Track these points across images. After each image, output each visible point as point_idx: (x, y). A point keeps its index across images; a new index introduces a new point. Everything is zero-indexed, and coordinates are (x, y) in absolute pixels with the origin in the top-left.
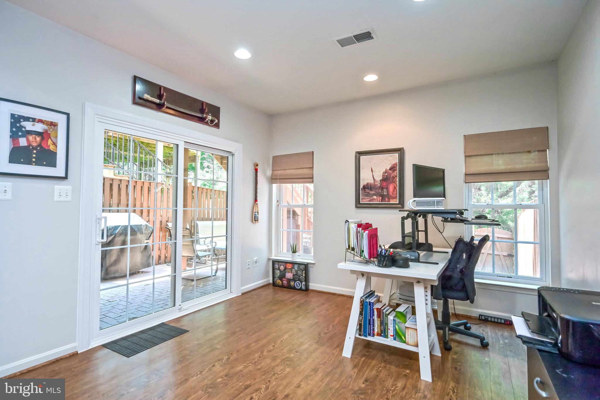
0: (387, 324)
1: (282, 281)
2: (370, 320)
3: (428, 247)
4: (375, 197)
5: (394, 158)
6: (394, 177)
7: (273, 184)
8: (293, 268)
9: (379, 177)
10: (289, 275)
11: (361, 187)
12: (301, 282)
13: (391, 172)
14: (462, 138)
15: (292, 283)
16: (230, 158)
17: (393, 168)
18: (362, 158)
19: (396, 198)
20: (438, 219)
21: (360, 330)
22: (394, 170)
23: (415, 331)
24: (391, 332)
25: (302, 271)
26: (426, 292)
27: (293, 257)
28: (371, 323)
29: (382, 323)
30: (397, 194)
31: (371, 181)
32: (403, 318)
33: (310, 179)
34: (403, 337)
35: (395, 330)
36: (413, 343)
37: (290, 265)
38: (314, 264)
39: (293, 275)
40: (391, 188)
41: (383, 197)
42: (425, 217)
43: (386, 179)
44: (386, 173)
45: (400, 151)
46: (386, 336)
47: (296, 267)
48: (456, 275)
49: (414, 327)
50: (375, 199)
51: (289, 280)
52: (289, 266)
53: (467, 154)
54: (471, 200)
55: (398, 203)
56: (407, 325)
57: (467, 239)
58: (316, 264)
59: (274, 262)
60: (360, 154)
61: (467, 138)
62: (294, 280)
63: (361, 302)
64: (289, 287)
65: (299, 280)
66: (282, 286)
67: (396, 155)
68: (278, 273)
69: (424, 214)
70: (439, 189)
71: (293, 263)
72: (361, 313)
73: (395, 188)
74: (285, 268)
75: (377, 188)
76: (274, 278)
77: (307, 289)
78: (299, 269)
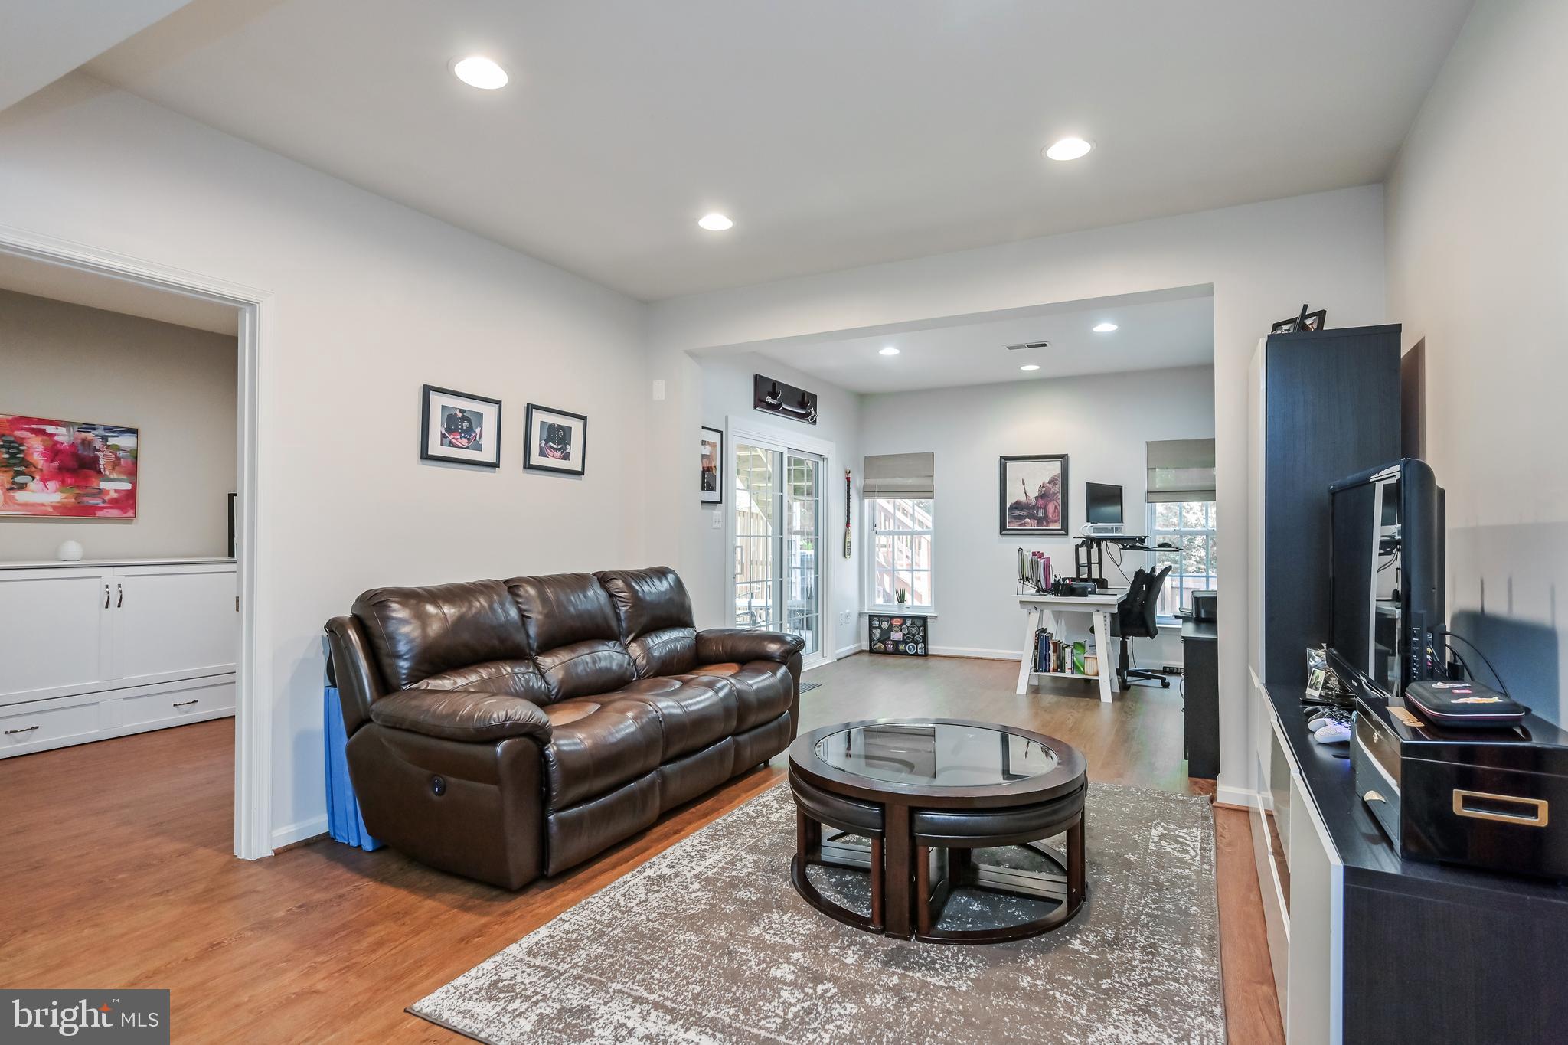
0: (1064, 658)
1: (885, 645)
2: (1046, 655)
3: (1102, 583)
4: (1028, 520)
5: (1056, 467)
6: (1055, 494)
7: (866, 500)
8: (904, 623)
9: (1033, 493)
10: (896, 636)
11: (1008, 506)
12: (917, 644)
13: (1050, 486)
14: (1144, 446)
15: (902, 647)
16: (821, 463)
17: (1053, 481)
18: (1010, 465)
19: (1057, 521)
20: (1115, 548)
21: (1035, 666)
22: (1055, 484)
23: (1095, 660)
24: (1068, 665)
25: (919, 628)
26: (1105, 621)
27: (900, 608)
28: (1047, 658)
29: (1058, 658)
30: (1058, 516)
31: (1023, 499)
32: (1081, 649)
33: (929, 493)
34: (1082, 669)
35: (1074, 664)
36: (1092, 673)
37: (899, 620)
38: (936, 617)
39: (904, 635)
40: (1051, 508)
41: (1040, 521)
42: (1099, 546)
43: (1044, 495)
44: (1043, 487)
45: (1063, 458)
46: (1063, 671)
47: (908, 623)
48: (1136, 609)
49: (1094, 656)
50: (1028, 523)
51: (896, 643)
52: (897, 622)
53: (1149, 467)
54: (1155, 525)
55: (1060, 528)
56: (1086, 655)
57: (1148, 571)
58: (938, 618)
59: (871, 617)
60: (1005, 460)
61: (1151, 446)
62: (905, 642)
63: (1036, 635)
64: (896, 652)
65: (913, 641)
66: (885, 653)
67: (1058, 464)
68: (877, 633)
69: (1098, 541)
70: (1115, 509)
71: (904, 618)
72: (1036, 648)
73: (1056, 508)
74: (891, 625)
75: (1030, 508)
76: (871, 640)
77: (926, 655)
78: (913, 624)
